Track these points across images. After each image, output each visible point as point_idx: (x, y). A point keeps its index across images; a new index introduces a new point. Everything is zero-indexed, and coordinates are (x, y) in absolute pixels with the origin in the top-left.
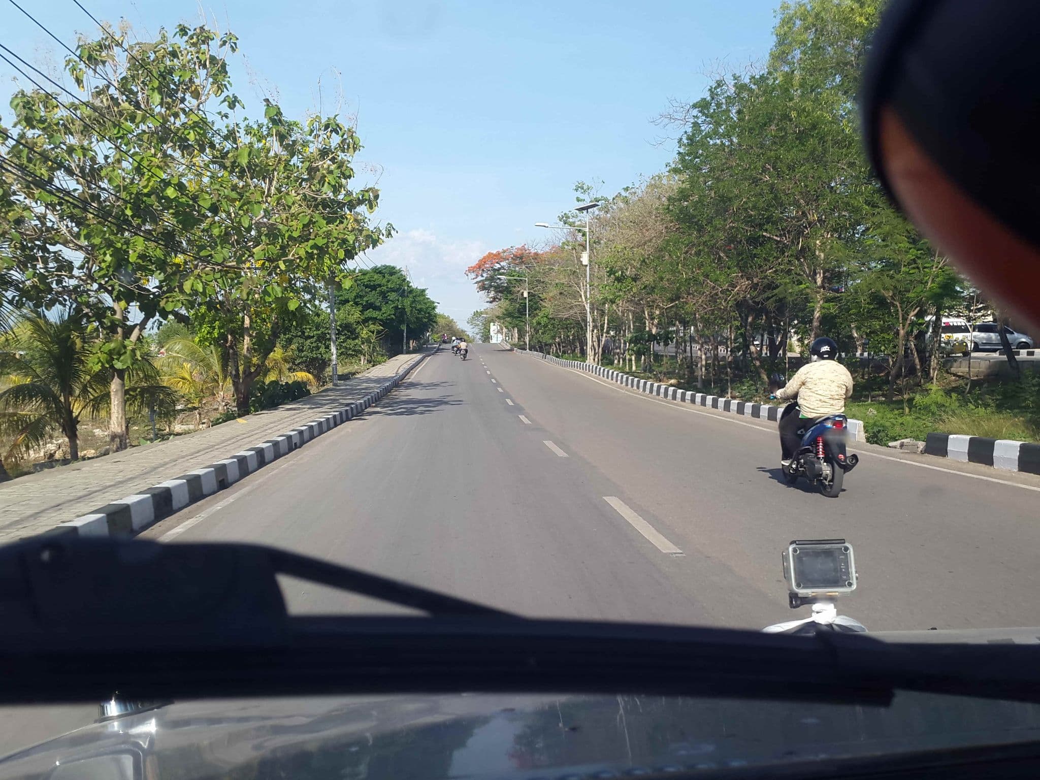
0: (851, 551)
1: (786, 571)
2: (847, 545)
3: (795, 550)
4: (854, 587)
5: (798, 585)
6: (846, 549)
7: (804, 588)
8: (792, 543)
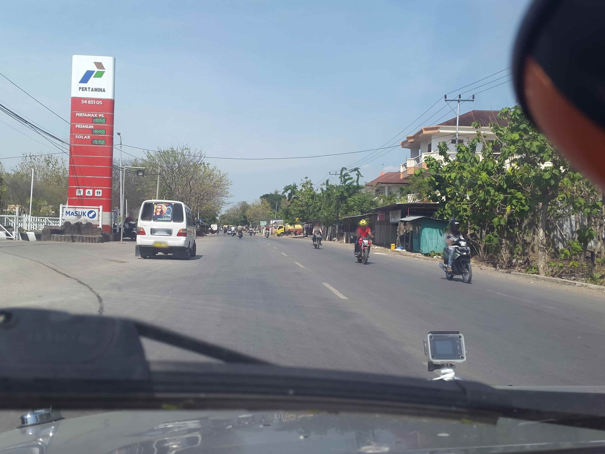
0: (463, 338)
1: (426, 350)
2: (461, 334)
3: (431, 337)
4: (465, 359)
5: (433, 357)
6: (460, 337)
7: (436, 359)
8: (429, 333)
